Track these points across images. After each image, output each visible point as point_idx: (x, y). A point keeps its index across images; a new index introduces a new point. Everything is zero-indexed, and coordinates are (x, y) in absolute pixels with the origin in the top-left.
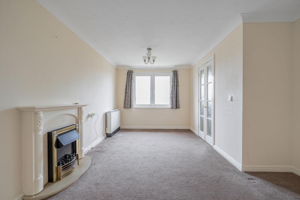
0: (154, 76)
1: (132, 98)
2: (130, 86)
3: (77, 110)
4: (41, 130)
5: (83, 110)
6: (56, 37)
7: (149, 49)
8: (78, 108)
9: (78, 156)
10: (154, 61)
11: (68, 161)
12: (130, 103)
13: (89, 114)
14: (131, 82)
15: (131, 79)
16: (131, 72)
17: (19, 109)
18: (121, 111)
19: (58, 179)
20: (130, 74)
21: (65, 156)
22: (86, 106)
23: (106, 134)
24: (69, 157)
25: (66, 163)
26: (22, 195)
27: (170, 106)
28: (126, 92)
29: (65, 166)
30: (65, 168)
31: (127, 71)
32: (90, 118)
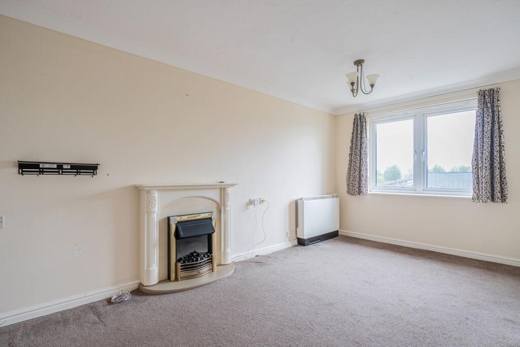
0: (425, 116)
1: (363, 173)
2: (359, 147)
3: (218, 191)
4: (155, 212)
5: (229, 192)
6: (188, 95)
7: (359, 63)
8: (221, 188)
9: (211, 259)
10: (372, 86)
11: (193, 261)
12: (359, 184)
13: (250, 199)
14: (361, 138)
15: (361, 132)
16: (360, 117)
17: (136, 187)
18: (340, 200)
19: (176, 279)
20: (359, 122)
21: (192, 254)
22: (233, 185)
23: (298, 238)
24: (196, 255)
25: (189, 262)
26: (138, 281)
27: (470, 194)
28: (351, 161)
29: (187, 265)
30: (185, 268)
31: (353, 117)
32: (251, 207)
